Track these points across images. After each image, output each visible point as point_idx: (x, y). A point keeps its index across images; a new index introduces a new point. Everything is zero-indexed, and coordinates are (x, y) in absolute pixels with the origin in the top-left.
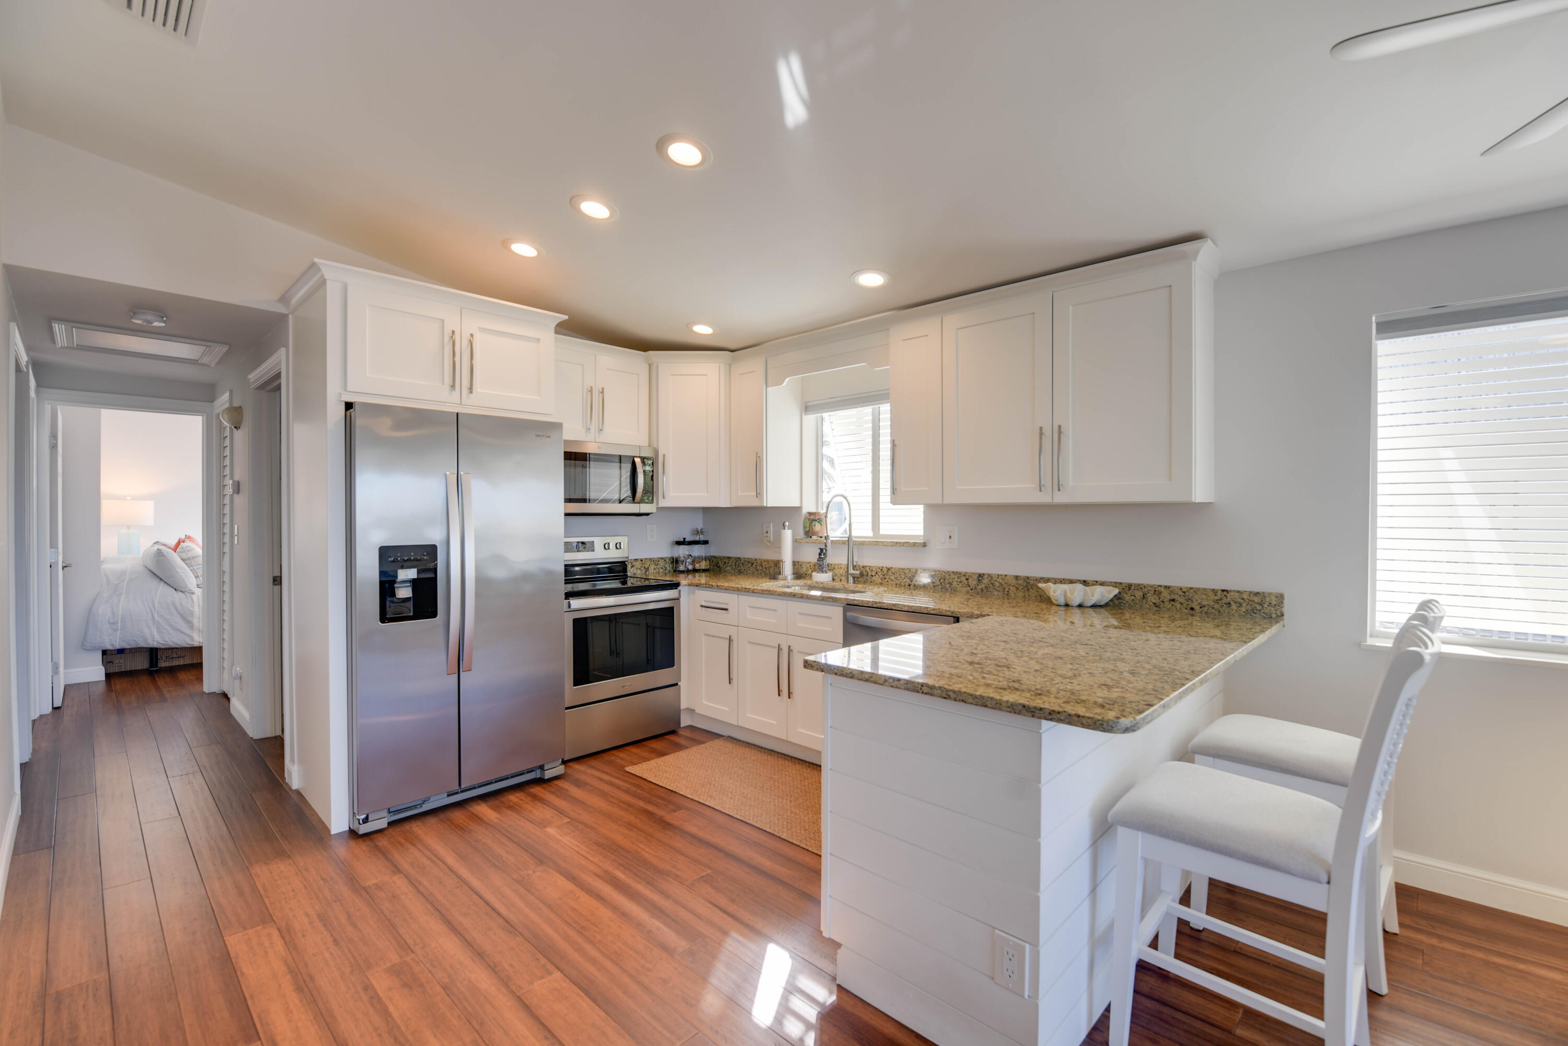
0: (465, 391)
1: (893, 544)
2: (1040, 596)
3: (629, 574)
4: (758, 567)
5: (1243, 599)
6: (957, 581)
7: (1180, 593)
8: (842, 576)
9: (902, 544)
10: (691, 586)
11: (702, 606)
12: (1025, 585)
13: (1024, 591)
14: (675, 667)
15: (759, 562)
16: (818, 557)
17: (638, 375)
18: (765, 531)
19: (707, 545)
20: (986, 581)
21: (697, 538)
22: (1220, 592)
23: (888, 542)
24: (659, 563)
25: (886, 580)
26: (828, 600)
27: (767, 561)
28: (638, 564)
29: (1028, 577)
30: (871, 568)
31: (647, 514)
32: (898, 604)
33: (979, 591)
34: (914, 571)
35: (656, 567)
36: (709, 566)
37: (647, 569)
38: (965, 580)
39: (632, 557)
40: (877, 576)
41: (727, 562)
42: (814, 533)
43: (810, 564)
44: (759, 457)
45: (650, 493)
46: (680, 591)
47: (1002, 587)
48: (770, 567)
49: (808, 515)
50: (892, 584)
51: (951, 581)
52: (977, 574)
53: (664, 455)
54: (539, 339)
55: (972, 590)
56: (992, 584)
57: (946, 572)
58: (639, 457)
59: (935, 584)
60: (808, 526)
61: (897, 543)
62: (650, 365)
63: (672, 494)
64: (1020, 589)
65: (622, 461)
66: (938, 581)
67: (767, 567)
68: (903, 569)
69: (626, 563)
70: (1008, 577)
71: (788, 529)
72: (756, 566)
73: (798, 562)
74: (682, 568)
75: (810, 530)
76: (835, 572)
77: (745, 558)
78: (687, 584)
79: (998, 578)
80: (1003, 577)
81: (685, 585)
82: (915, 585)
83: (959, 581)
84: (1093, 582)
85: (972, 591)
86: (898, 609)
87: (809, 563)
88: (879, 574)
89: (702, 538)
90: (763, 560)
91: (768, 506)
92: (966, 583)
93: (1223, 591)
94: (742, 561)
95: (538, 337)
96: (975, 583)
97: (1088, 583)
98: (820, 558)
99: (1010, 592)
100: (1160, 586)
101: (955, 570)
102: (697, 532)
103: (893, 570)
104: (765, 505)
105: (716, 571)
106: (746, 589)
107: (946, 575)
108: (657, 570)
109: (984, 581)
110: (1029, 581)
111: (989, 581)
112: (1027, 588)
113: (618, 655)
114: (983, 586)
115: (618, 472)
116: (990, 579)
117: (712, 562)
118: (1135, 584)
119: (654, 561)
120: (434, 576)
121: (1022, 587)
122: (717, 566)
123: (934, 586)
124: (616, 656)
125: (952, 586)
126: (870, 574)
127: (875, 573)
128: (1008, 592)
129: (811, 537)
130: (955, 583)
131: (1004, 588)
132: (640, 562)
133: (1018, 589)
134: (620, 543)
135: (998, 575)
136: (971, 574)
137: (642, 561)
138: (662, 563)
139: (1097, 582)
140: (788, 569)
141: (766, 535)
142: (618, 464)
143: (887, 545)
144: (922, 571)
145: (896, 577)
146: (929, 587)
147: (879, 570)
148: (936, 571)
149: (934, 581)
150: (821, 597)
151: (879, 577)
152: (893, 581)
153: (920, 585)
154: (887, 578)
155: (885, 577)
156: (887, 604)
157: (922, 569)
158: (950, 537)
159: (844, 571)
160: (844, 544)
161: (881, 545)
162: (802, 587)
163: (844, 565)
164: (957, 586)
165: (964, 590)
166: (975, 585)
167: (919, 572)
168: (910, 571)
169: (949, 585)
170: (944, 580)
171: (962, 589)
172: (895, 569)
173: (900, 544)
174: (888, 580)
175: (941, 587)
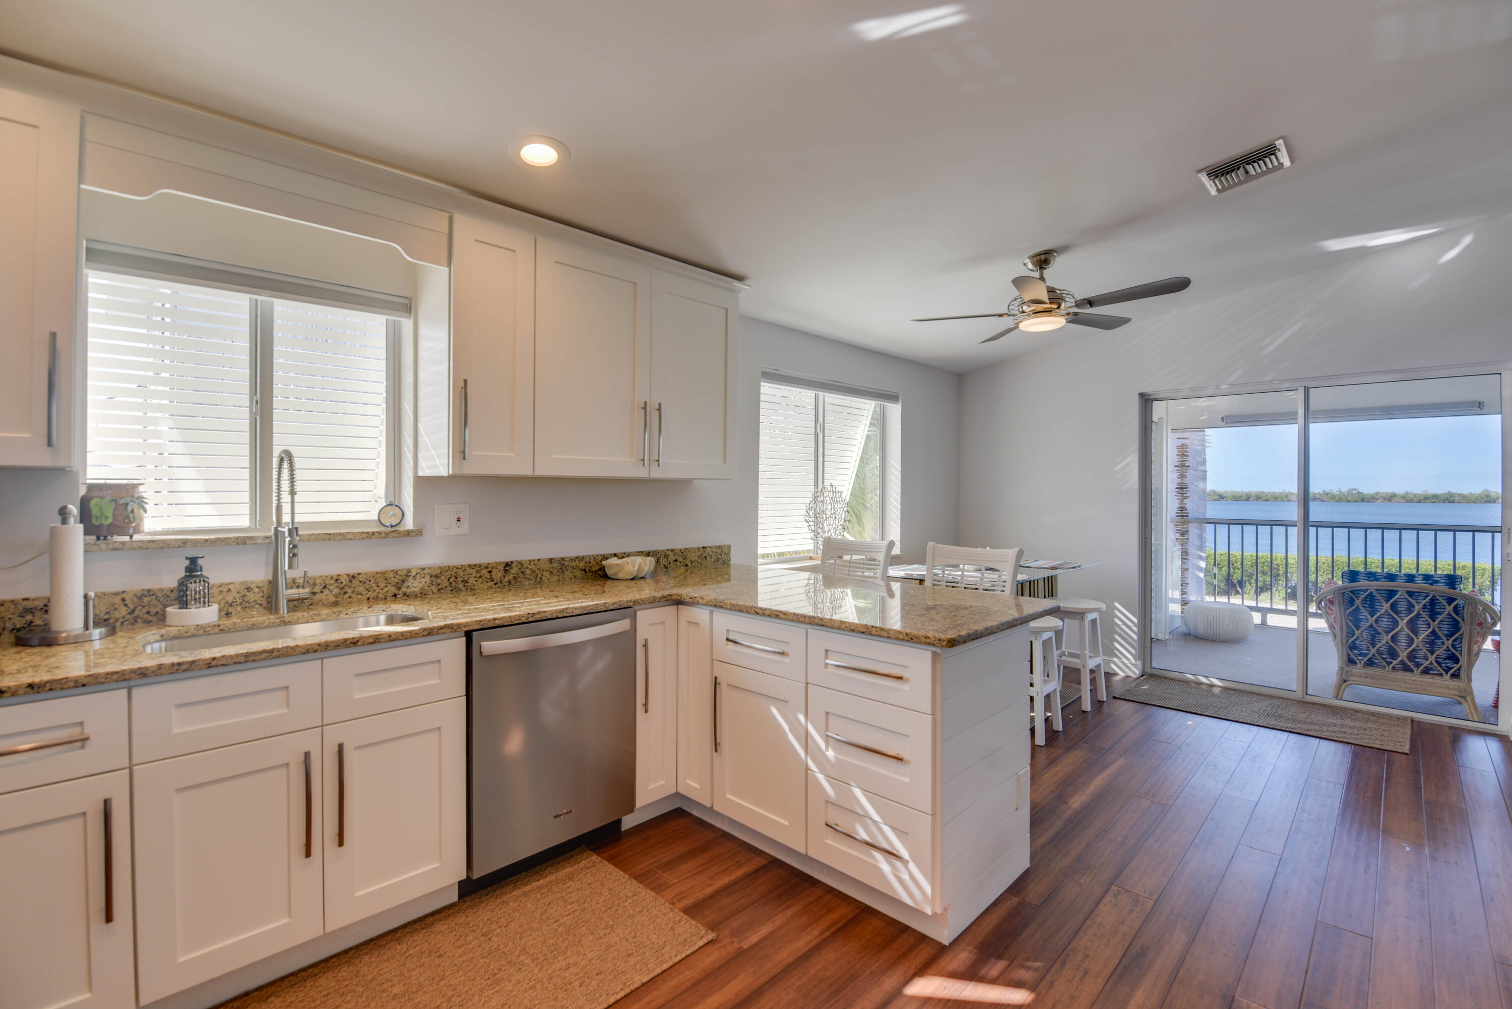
2: (575, 577)
5: (713, 552)
6: (475, 577)
7: (680, 554)
8: (231, 606)
9: (383, 535)
13: (559, 574)
20: (514, 570)
22: (701, 549)
23: (354, 533)
25: (347, 595)
26: (441, 631)
29: (563, 558)
33: (504, 584)
34: (404, 573)
38: (487, 573)
40: (326, 592)
47: (534, 575)
49: (93, 488)
50: (359, 600)
51: (466, 579)
52: (503, 563)
55: (496, 584)
56: (522, 572)
57: (459, 567)
59: (440, 587)
61: (373, 534)
64: (554, 573)
66: (446, 580)
68: (383, 573)
70: (541, 561)
75: (116, 522)
76: (222, 599)
79: (530, 564)
80: (536, 562)
82: (405, 594)
83: (478, 576)
85: (496, 586)
87: (117, 594)
88: (331, 588)
92: (489, 577)
93: (703, 548)
96: (500, 574)
98: (184, 578)
99: (543, 579)
100: (668, 550)
101: (473, 562)
103: (361, 578)
107: (458, 571)
109: (512, 571)
111: (519, 569)
112: (561, 571)
114: (511, 577)
116: (520, 567)
118: (652, 551)
121: (556, 571)
123: (439, 590)
125: (468, 584)
127: (322, 587)
128: (541, 578)
129: (105, 538)
130: (472, 580)
131: (537, 575)
133: (552, 573)
135: (530, 561)
136: (495, 565)
143: (352, 538)
144: (418, 571)
145: (368, 586)
146: (430, 593)
147: (331, 582)
148: (443, 568)
149: (439, 582)
150: (423, 631)
151: (332, 592)
152: (362, 595)
153: (414, 592)
154: (349, 591)
155: (344, 590)
156: (550, 613)
157: (419, 568)
158: (459, 519)
159: (237, 596)
160: (245, 543)
161: (340, 540)
162: (170, 643)
163: (246, 582)
164: (475, 583)
165: (485, 586)
166: (501, 578)
167: (414, 573)
168: (397, 574)
169: (463, 584)
170: (456, 578)
171: (482, 586)
172: (366, 574)
173: (381, 534)
174: (352, 594)
175: (451, 588)
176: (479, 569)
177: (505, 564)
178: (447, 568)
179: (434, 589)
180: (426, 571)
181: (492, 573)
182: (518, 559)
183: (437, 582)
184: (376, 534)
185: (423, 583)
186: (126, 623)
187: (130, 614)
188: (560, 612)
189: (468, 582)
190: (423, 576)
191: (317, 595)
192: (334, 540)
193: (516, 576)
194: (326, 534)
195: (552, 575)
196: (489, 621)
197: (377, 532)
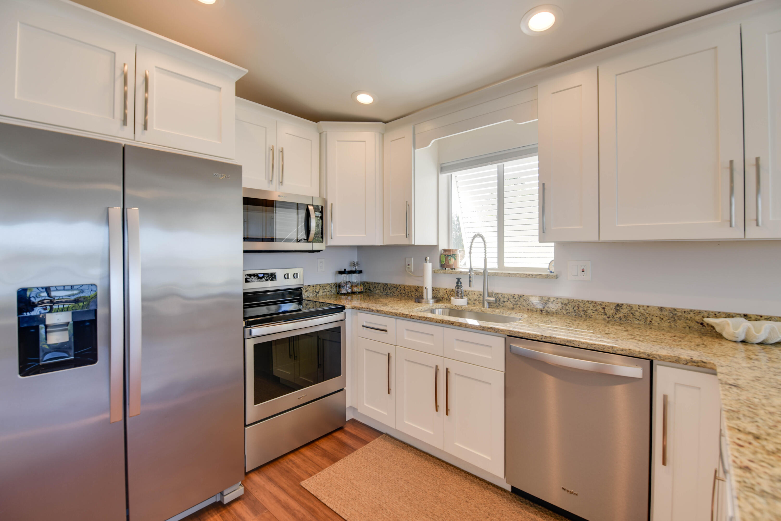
0: (139, 127)
1: (524, 276)
2: (689, 327)
3: (304, 297)
4: (402, 291)
6: (592, 310)
8: (475, 300)
9: (534, 276)
10: (354, 310)
11: (364, 326)
12: (671, 316)
13: (670, 322)
14: (341, 376)
15: (402, 287)
16: (456, 285)
17: (311, 141)
18: (407, 264)
19: (361, 274)
20: (625, 310)
21: (354, 269)
23: (520, 274)
24: (326, 287)
25: (518, 306)
26: (489, 330)
27: (409, 287)
28: (310, 289)
29: (674, 309)
30: (503, 295)
31: (319, 251)
32: (573, 341)
33: (616, 319)
34: (546, 299)
35: (324, 291)
36: (362, 289)
37: (317, 293)
38: (601, 309)
39: (306, 284)
40: (509, 302)
41: (376, 286)
42: (449, 266)
43: (447, 290)
44: (408, 205)
45: (321, 235)
46: (345, 313)
47: (644, 317)
48: (412, 291)
49: (443, 251)
50: (524, 309)
51: (585, 310)
52: (615, 303)
53: (332, 204)
54: (220, 88)
55: (608, 318)
56: (632, 313)
57: (581, 301)
58: (312, 205)
59: (568, 311)
60: (444, 260)
61: (529, 275)
62: (320, 134)
63: (337, 235)
64: (664, 319)
65: (299, 209)
66: (572, 308)
67: (409, 291)
69: (302, 289)
70: (650, 308)
71: (429, 263)
72: (400, 290)
73: (436, 288)
74: (343, 291)
75: (446, 263)
76: (469, 297)
77: (391, 284)
78: (351, 307)
79: (639, 309)
80: (645, 308)
81: (349, 308)
82: (547, 311)
83: (594, 309)
84: (756, 317)
85: (609, 319)
86: (575, 346)
87: (445, 289)
88: (511, 300)
89: (357, 268)
90: (406, 285)
91: (416, 244)
92: (603, 312)
94: (389, 286)
95: (220, 86)
96: (612, 311)
97: (751, 318)
98: (457, 286)
99: (653, 322)
101: (590, 299)
102: (354, 264)
103: (524, 298)
104: (413, 243)
105: (368, 293)
106: (404, 314)
107: (580, 304)
108: (325, 293)
109: (622, 311)
110: (676, 312)
111: (629, 310)
112: (673, 319)
113: (296, 358)
114: (621, 315)
115: (295, 215)
117: (365, 286)
119: (323, 286)
120: (94, 318)
121: (667, 318)
122: (369, 290)
123: (567, 313)
124: (294, 359)
126: (502, 300)
127: (507, 299)
128: (651, 321)
129: (447, 270)
131: (646, 318)
132: (312, 287)
133: (662, 319)
134: (297, 274)
135: (640, 306)
136: (608, 304)
137: (313, 286)
138: (328, 288)
139: (761, 316)
140: (429, 295)
141: (408, 267)
142: (296, 210)
143: (519, 276)
144: (554, 299)
145: (528, 303)
146: (562, 314)
147: (511, 297)
148: (569, 300)
149: (568, 308)
150: (480, 327)
151: (511, 302)
152: (525, 307)
153: (552, 311)
154: (519, 304)
155: (517, 303)
156: (559, 340)
157: (555, 298)
158: (583, 271)
159: (477, 297)
160: (479, 275)
161: (514, 277)
162: (444, 310)
163: (480, 291)
164: (593, 314)
165: (600, 317)
166: (612, 314)
167: (552, 300)
168: (543, 299)
169: (583, 312)
170: (579, 308)
171: (597, 317)
172: (527, 296)
173: (533, 276)
174: (520, 305)
175: (575, 314)
176: (595, 305)
177: (616, 305)
178: (572, 301)
179: (565, 312)
180: (559, 300)
181: (605, 309)
182: (629, 302)
183: (566, 308)
184: (530, 275)
185: (558, 307)
186: (447, 300)
187: (448, 297)
188: (567, 342)
189: (587, 312)
190: (557, 303)
191: (505, 302)
192: (511, 276)
193: (626, 315)
194: (508, 273)
195: (663, 321)
196: (516, 332)
197: (531, 274)
